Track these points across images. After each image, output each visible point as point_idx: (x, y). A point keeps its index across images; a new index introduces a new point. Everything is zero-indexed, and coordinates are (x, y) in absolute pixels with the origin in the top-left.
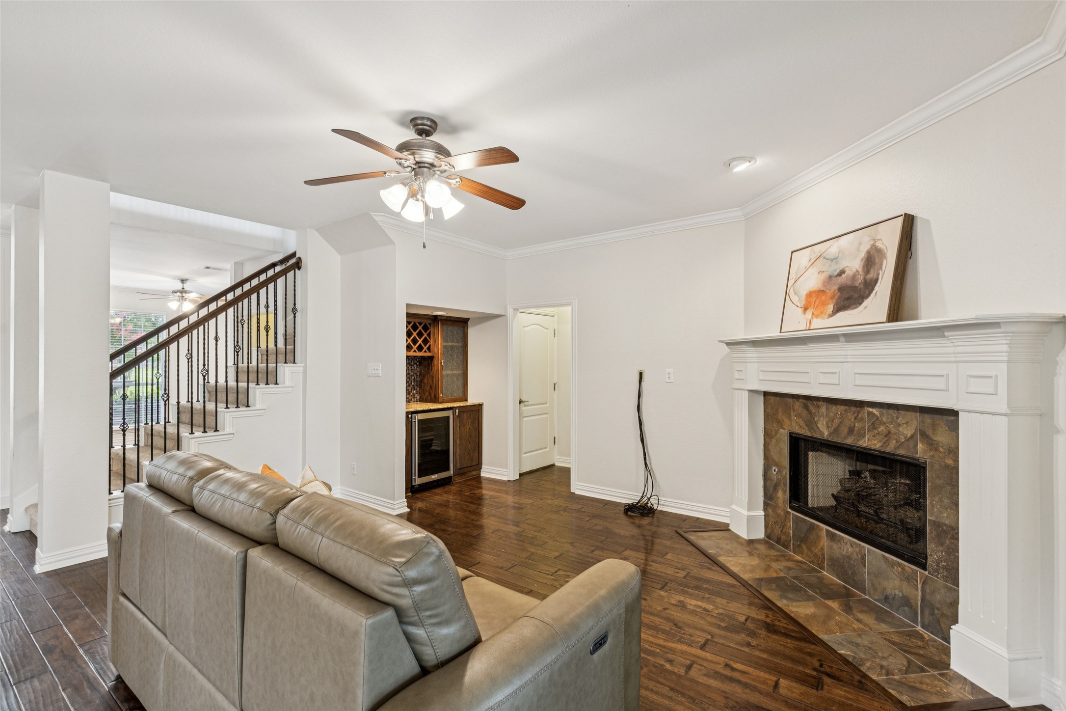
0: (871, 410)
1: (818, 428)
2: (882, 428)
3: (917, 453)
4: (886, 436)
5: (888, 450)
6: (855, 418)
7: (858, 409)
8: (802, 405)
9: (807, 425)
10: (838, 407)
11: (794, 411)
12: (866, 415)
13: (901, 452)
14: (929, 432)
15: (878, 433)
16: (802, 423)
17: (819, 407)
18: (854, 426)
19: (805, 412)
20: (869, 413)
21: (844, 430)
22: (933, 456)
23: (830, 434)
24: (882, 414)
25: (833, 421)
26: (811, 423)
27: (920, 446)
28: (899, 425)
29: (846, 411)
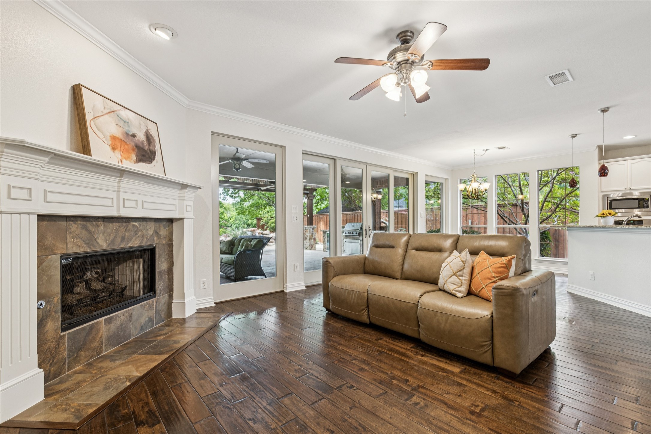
0: (134, 223)
1: (97, 243)
2: (140, 233)
3: (154, 242)
4: (142, 237)
5: (143, 244)
6: (126, 230)
7: (127, 224)
8: (80, 226)
9: (86, 244)
10: (114, 224)
11: (70, 233)
12: (131, 227)
13: (148, 244)
14: (158, 231)
15: (138, 237)
16: (80, 242)
17: (98, 226)
18: (125, 235)
19: (84, 232)
20: (134, 226)
21: (119, 239)
22: (159, 242)
23: (109, 245)
24: (140, 225)
25: (110, 235)
26: (91, 240)
27: (155, 238)
28: (147, 230)
29: (119, 226)
